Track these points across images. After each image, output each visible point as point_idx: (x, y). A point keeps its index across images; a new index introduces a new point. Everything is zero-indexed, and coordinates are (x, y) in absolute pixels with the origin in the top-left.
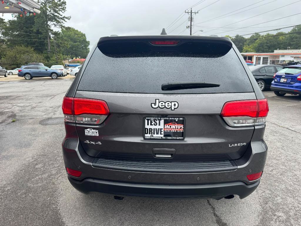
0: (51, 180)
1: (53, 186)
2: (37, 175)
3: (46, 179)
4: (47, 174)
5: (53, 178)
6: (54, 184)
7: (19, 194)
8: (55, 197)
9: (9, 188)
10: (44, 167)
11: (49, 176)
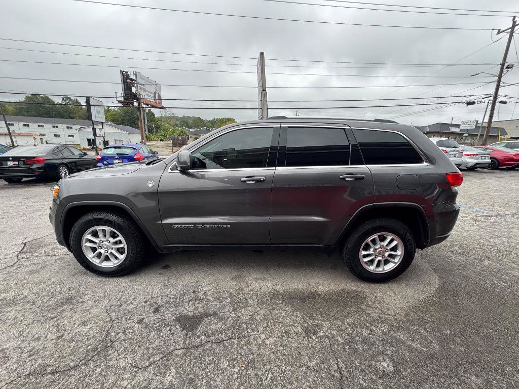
0: (403, 321)
1: (412, 314)
2: (411, 349)
3: (407, 330)
4: (397, 335)
5: (398, 322)
6: (407, 315)
7: (462, 349)
8: (424, 303)
9: (474, 378)
10: (382, 354)
11: (398, 329)
